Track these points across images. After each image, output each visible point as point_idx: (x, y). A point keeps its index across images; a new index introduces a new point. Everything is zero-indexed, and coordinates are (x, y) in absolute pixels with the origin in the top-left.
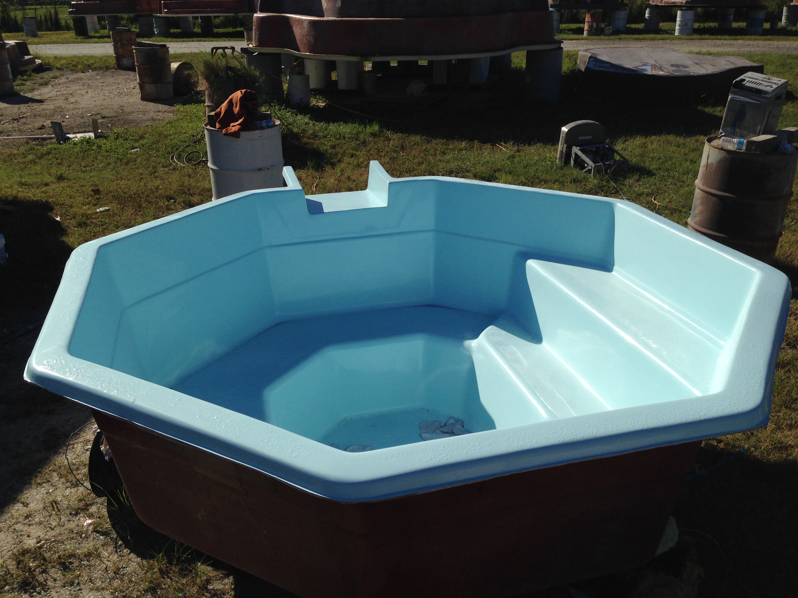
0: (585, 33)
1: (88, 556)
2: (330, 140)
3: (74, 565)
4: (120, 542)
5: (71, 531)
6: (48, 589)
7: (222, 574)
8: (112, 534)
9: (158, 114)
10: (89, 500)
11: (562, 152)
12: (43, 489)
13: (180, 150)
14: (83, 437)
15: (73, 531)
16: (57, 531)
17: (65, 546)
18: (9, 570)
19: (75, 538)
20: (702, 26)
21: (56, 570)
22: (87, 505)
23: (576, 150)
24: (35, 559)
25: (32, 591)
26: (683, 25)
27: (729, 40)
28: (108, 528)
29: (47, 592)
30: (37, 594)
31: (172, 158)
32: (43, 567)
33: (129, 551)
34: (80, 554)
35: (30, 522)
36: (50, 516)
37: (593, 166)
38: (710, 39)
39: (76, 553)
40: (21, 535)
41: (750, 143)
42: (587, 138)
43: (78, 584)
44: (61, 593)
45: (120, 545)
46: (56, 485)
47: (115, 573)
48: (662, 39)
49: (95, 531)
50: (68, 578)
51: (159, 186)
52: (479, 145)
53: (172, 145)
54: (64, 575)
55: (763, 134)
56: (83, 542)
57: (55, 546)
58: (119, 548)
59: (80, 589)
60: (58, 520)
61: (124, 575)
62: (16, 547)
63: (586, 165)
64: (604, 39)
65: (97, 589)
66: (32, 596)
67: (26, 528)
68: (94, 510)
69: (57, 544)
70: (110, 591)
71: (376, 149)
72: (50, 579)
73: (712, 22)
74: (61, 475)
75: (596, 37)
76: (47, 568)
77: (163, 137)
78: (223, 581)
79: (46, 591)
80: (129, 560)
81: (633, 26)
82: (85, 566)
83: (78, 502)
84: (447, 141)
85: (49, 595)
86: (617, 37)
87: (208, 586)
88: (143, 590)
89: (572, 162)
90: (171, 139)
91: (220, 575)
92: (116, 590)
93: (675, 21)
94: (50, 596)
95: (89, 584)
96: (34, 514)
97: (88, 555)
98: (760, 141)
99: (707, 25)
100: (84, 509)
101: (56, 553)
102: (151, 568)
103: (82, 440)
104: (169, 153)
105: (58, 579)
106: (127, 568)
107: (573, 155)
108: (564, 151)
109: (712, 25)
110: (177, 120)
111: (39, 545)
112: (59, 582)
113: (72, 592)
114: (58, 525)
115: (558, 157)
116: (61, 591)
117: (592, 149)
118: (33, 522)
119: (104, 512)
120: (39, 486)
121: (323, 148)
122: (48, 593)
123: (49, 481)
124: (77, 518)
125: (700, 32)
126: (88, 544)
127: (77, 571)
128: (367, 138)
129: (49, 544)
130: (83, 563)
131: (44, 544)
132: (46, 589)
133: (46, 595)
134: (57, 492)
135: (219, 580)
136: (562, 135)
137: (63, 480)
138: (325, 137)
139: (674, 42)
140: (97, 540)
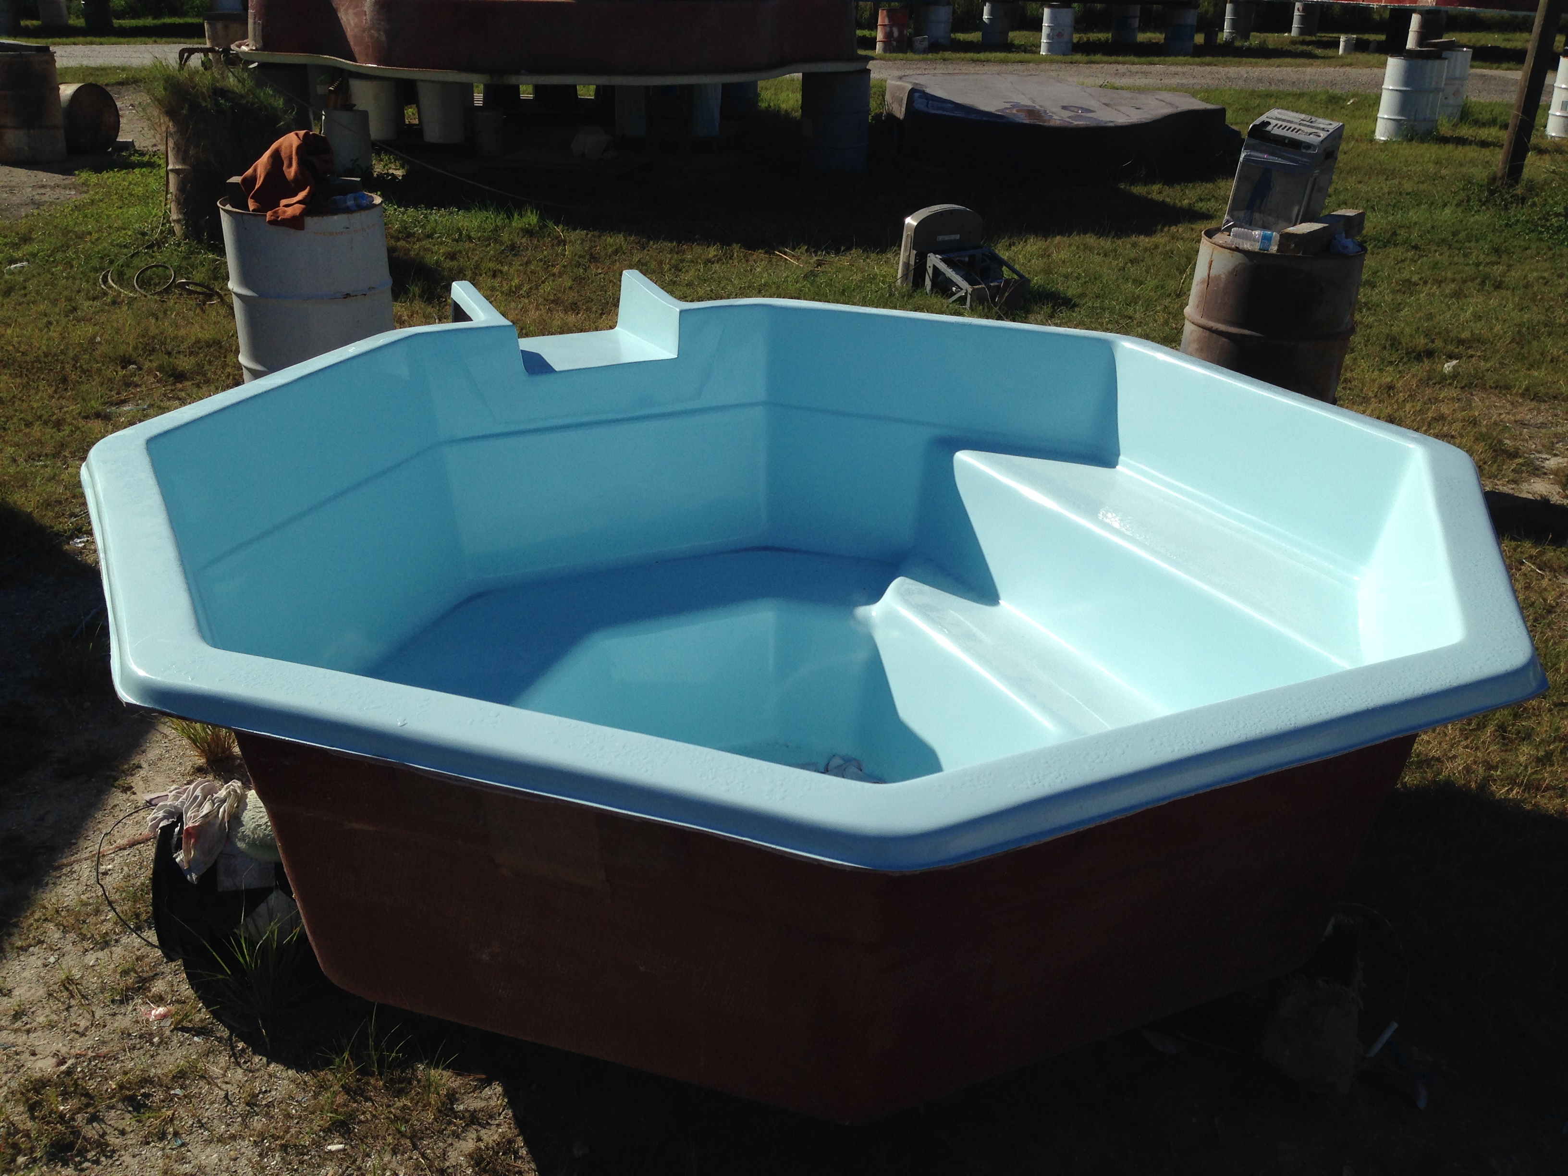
0: (879, 46)
1: (181, 1078)
2: (442, 243)
3: (156, 1099)
4: (241, 1045)
5: (125, 1034)
6: (114, 1151)
7: (476, 1080)
8: (218, 1030)
9: (43, 191)
10: (143, 971)
11: (907, 265)
12: (34, 958)
13: (120, 262)
14: (86, 848)
15: (129, 1035)
16: (93, 1037)
17: (123, 1064)
18: (14, 1125)
19: (138, 1046)
20: (1085, 39)
21: (119, 1112)
22: (143, 980)
23: (934, 260)
24: (66, 1095)
25: (77, 1159)
26: (1055, 35)
27: (1140, 64)
28: (206, 1019)
29: (114, 1159)
30: (93, 1164)
31: (105, 281)
32: (90, 1110)
33: (265, 1059)
34: (160, 1075)
35: (28, 1026)
36: (67, 1009)
37: (970, 290)
38: (1105, 62)
39: (152, 1075)
40: (17, 1054)
41: (1287, 238)
42: (953, 237)
43: (176, 1134)
44: (144, 1157)
45: (243, 1050)
46: (59, 949)
47: (248, 1104)
48: (1021, 62)
49: (179, 1028)
50: (149, 1127)
51: (95, 338)
52: (743, 252)
53: (99, 253)
54: (139, 1121)
55: (1303, 221)
56: (159, 1051)
57: (99, 1065)
58: (241, 1056)
59: (183, 1145)
60: (89, 1017)
61: (269, 1107)
62: (13, 1077)
63: (954, 289)
64: (916, 60)
65: (221, 1140)
66: (82, 1170)
67: (22, 1038)
68: (162, 988)
69: (102, 1062)
70: (250, 1141)
71: (541, 260)
72: (110, 1133)
73: (1100, 31)
74: (65, 927)
75: (901, 55)
76: (99, 1111)
77: (74, 237)
78: (481, 1092)
79: (111, 1157)
80: (270, 1076)
81: (961, 36)
82: (179, 1099)
83: (121, 976)
84: (678, 246)
85: (118, 1163)
86: (939, 56)
87: (455, 1106)
88: (320, 1130)
89: (928, 283)
90: (93, 240)
91: (472, 1083)
92: (262, 1136)
93: (1040, 29)
94: (121, 1164)
95: (200, 1131)
96: (30, 1008)
97: (181, 1076)
98: (1303, 234)
99: (1094, 36)
100: (140, 988)
101: (106, 1080)
102: (323, 1086)
103: (87, 855)
104: (95, 270)
105: (128, 1129)
106: (270, 1091)
107: (930, 271)
108: (912, 262)
109: (1102, 36)
110: (93, 202)
111: (63, 1068)
112: (132, 1135)
113: (168, 1151)
114: (92, 1025)
115: (899, 275)
116: (143, 1153)
117: (962, 259)
118: (34, 1024)
119: (186, 990)
120: (21, 953)
121: (431, 259)
122: (115, 1161)
123: (41, 942)
124: (130, 1008)
125: (1087, 49)
126: (171, 1054)
127: (165, 1109)
128: (516, 239)
129: (86, 1064)
130: (172, 1092)
131: (75, 1066)
132: (109, 1152)
133: (112, 1165)
134: (67, 961)
135: (474, 1091)
136: (907, 232)
137: (71, 936)
138: (430, 236)
139: (1042, 66)
140: (189, 1045)
